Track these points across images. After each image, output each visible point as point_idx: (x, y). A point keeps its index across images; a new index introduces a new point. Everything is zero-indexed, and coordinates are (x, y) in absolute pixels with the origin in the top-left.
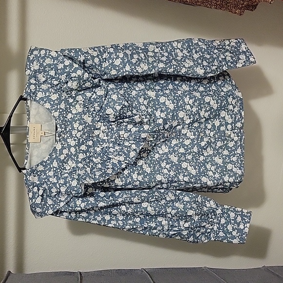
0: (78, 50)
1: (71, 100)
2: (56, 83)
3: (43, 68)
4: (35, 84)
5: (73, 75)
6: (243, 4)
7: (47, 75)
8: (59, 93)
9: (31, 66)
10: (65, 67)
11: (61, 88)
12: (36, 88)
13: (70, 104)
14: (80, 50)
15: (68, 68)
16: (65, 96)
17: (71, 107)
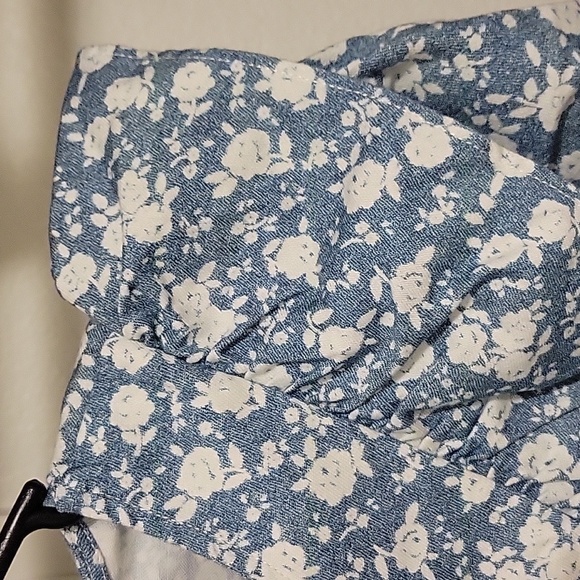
0: (510, 22)
1: (475, 488)
2: (338, 342)
3: (206, 224)
4: (149, 380)
5: (497, 251)
7: (245, 286)
8: (372, 434)
9: (97, 220)
10: (417, 183)
11: (390, 382)
12: (161, 418)
13: (474, 525)
14: (529, 20)
15: (439, 191)
16: (427, 457)
17: (484, 547)
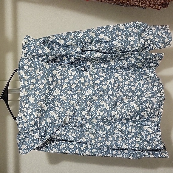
6: (161, 2)
